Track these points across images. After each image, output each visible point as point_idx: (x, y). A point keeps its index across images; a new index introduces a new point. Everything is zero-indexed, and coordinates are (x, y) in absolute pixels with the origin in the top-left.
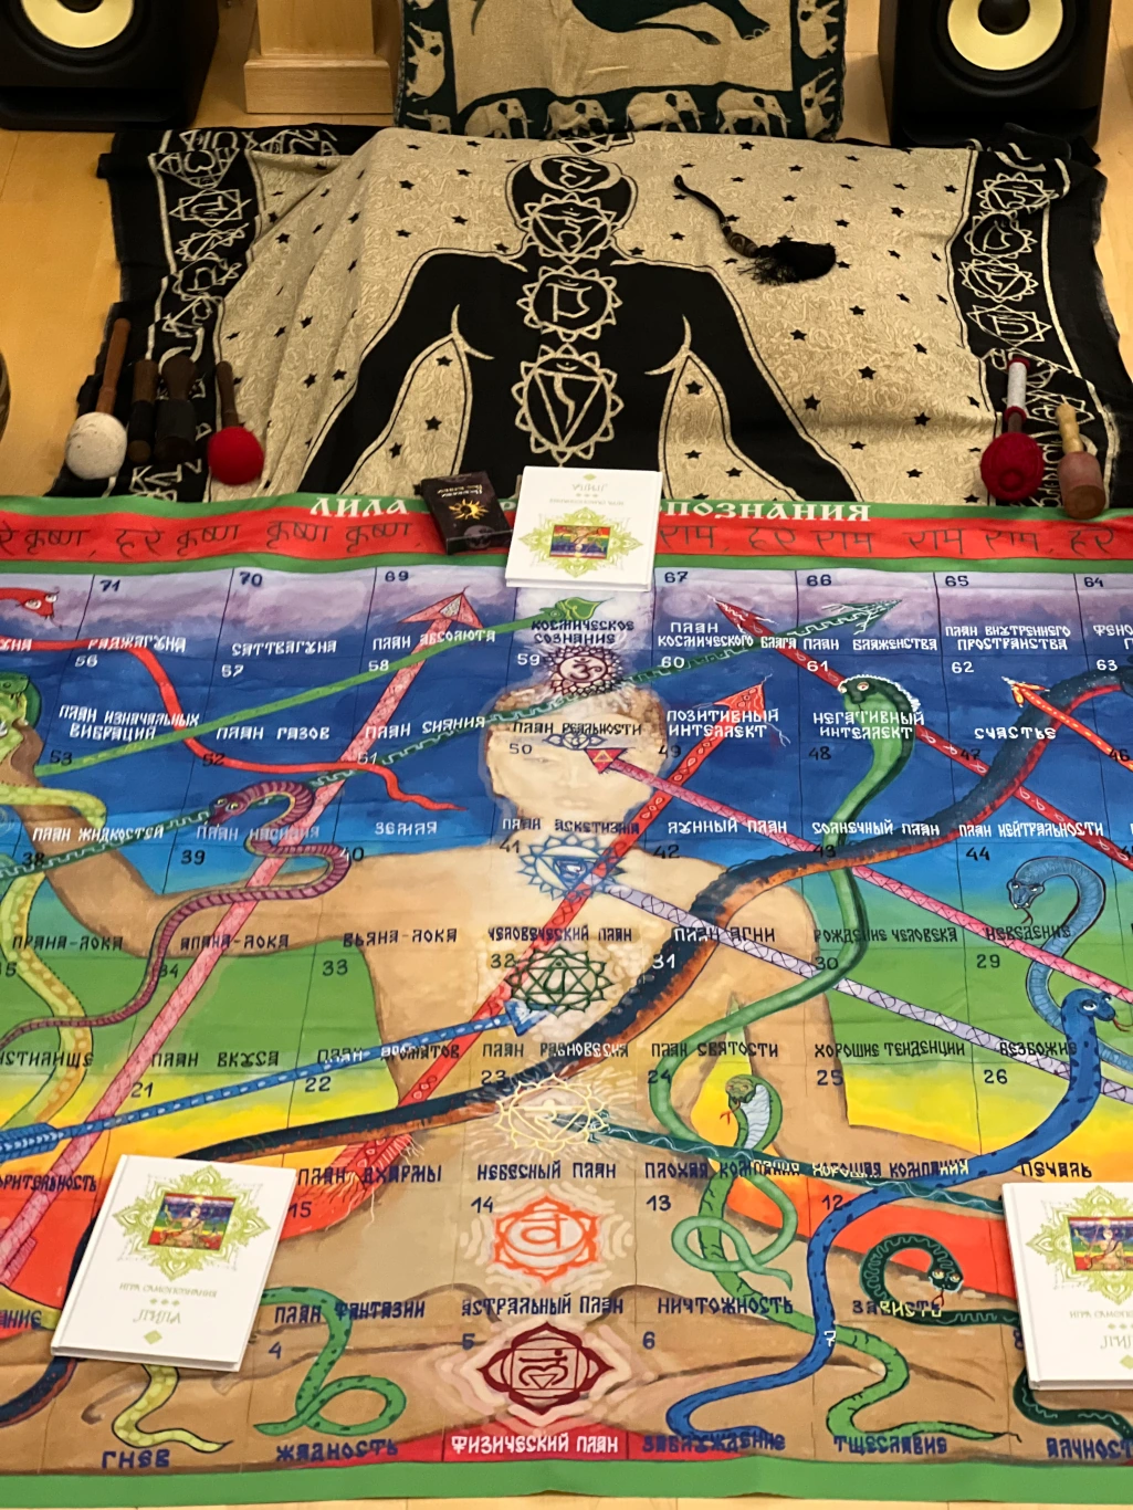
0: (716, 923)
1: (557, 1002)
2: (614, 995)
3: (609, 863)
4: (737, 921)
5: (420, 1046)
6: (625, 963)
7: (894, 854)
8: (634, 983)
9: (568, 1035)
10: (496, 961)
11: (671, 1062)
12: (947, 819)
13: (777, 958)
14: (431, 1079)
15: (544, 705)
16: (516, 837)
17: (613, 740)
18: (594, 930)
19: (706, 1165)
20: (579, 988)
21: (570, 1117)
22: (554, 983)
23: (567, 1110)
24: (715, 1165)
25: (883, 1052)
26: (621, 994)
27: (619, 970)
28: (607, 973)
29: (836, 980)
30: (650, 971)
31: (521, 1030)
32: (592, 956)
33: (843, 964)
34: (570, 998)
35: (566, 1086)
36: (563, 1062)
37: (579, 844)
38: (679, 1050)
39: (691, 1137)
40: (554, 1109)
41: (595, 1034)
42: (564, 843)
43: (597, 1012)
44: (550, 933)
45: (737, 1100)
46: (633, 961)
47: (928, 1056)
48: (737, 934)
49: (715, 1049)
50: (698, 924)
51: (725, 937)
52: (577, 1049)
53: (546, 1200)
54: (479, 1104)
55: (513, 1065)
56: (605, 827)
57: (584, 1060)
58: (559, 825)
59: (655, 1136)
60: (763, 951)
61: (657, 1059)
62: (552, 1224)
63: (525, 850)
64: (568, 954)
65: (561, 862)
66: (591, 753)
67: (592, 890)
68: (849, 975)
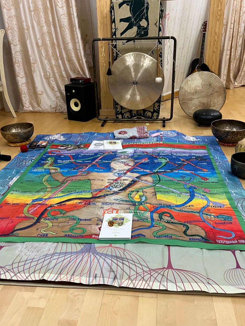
0: (139, 179)
1: (116, 187)
2: (124, 186)
3: (125, 174)
4: (142, 179)
5: (96, 191)
6: (126, 183)
7: (164, 173)
8: (127, 185)
9: (117, 190)
10: (108, 182)
11: (131, 193)
12: (172, 170)
13: (147, 183)
14: (97, 194)
15: (119, 159)
16: (113, 171)
17: (127, 163)
18: (122, 179)
19: (136, 204)
20: (119, 185)
21: (116, 199)
22: (116, 185)
23: (116, 198)
24: (137, 204)
25: (162, 192)
26: (125, 186)
27: (125, 183)
28: (123, 184)
29: (156, 185)
30: (129, 183)
31: (110, 190)
32: (122, 182)
33: (157, 183)
34: (118, 187)
35: (116, 195)
36: (116, 193)
37: (121, 172)
38: (133, 191)
39: (133, 201)
40: (114, 198)
41: (121, 190)
42: (119, 172)
43: (121, 188)
44: (116, 180)
45: (141, 197)
46: (127, 182)
47: (169, 193)
48: (142, 180)
49: (138, 192)
50: (136, 179)
51: (140, 181)
52: (118, 192)
53: (111, 208)
54: (103, 197)
55: (108, 193)
56: (125, 170)
57: (119, 193)
58: (119, 170)
59: (128, 201)
60: (145, 182)
61: (129, 192)
62: (112, 211)
63: (114, 172)
64: (118, 182)
65: (119, 173)
66: (124, 164)
67: (123, 176)
68: (158, 184)
